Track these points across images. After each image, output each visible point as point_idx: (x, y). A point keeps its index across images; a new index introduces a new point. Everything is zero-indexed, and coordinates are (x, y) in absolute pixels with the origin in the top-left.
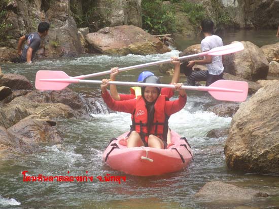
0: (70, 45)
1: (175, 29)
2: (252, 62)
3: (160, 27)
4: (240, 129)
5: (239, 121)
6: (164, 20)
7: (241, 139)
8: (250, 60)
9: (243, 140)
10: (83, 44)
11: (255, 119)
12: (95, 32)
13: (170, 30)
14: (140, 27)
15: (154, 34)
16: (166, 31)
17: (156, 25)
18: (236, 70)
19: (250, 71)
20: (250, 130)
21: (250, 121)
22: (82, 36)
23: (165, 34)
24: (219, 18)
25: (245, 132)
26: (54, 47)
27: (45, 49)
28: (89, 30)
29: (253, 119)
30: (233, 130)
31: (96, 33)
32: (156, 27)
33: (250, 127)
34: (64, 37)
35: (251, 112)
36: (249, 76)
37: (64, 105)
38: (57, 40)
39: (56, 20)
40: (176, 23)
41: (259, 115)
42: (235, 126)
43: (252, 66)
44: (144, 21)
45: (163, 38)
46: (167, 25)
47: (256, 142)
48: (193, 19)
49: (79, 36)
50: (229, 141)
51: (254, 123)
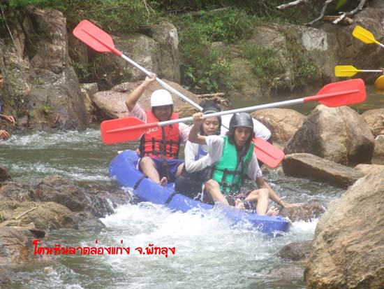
0: (69, 110)
1: (230, 84)
2: (349, 136)
3: (208, 82)
4: (329, 242)
5: (327, 230)
6: (213, 71)
7: (330, 258)
8: (345, 133)
9: (333, 259)
10: (89, 109)
11: (352, 226)
12: (107, 89)
13: (223, 87)
14: (176, 82)
15: (199, 92)
16: (217, 87)
17: (201, 78)
18: (324, 150)
19: (345, 150)
20: (343, 243)
21: (343, 230)
22: (88, 96)
23: (216, 93)
24: (298, 67)
25: (336, 246)
26: (44, 113)
27: (29, 116)
28: (99, 86)
29: (348, 227)
30: (318, 243)
31: (108, 92)
32: (201, 82)
33: (344, 239)
34: (59, 98)
35: (345, 215)
36: (344, 158)
37: (58, 205)
38: (48, 102)
39: (47, 71)
40: (232, 75)
41: (358, 220)
42: (321, 237)
43: (348, 143)
44: (182, 73)
45: (213, 99)
46: (218, 79)
47: (354, 262)
48: (259, 70)
49: (82, 96)
50: (312, 261)
51: (350, 232)
